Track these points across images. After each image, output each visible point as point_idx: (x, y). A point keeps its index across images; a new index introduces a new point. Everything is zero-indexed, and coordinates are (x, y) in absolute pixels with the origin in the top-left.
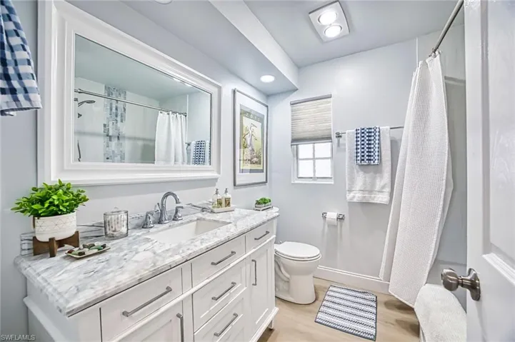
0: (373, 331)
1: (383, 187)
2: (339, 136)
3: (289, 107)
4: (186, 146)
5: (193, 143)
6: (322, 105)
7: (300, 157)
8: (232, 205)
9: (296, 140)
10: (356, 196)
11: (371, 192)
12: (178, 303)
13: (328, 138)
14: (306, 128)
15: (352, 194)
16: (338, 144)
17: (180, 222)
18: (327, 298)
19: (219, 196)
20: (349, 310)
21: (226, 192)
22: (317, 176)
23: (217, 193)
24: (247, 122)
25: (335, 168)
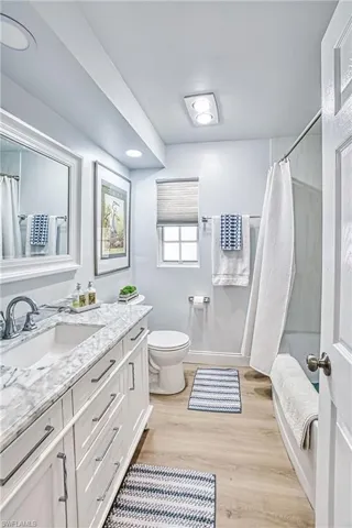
0: (238, 404)
1: (244, 271)
2: (205, 220)
3: (155, 185)
4: (18, 220)
5: (30, 217)
6: (190, 186)
7: (166, 239)
8: (97, 301)
9: (162, 222)
10: (221, 280)
11: (233, 275)
12: (59, 443)
13: (194, 222)
14: (172, 209)
15: (217, 279)
16: (205, 229)
17: (34, 332)
18: (196, 382)
19: (81, 293)
20: (216, 389)
21: (90, 286)
22: (183, 259)
23: (78, 288)
24: (109, 200)
25: (200, 252)
